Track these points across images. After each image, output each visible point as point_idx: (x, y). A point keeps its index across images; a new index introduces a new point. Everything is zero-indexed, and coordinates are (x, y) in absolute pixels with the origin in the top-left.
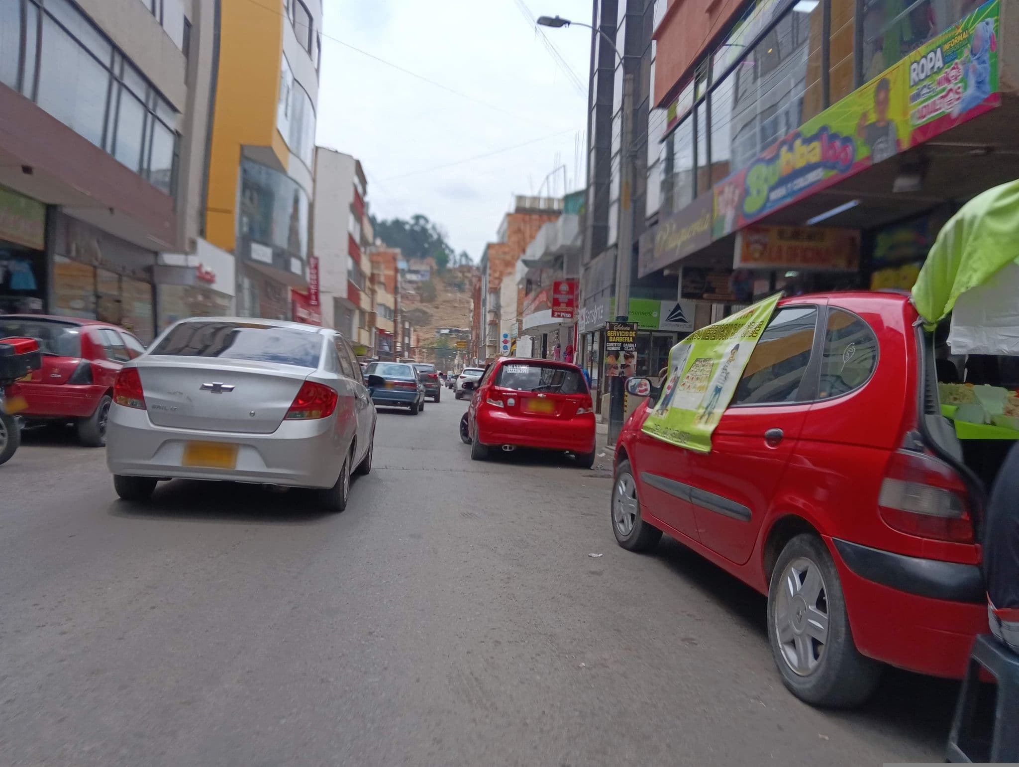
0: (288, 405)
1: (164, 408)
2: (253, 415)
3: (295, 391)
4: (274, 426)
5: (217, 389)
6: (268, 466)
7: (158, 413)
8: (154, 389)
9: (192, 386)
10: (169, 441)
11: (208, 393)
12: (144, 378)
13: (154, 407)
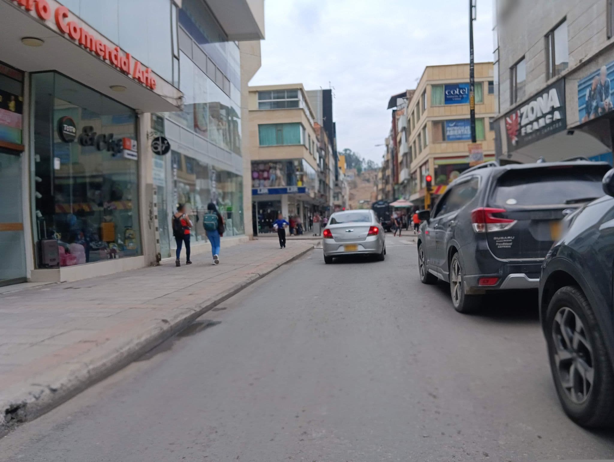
0: (367, 233)
1: (338, 238)
2: (359, 237)
3: (369, 229)
4: (365, 239)
5: (350, 231)
6: (365, 248)
7: (337, 239)
8: (335, 233)
9: (343, 231)
10: (341, 245)
11: (347, 232)
12: (331, 231)
13: (335, 238)
